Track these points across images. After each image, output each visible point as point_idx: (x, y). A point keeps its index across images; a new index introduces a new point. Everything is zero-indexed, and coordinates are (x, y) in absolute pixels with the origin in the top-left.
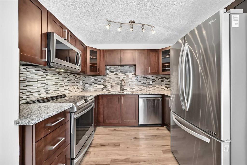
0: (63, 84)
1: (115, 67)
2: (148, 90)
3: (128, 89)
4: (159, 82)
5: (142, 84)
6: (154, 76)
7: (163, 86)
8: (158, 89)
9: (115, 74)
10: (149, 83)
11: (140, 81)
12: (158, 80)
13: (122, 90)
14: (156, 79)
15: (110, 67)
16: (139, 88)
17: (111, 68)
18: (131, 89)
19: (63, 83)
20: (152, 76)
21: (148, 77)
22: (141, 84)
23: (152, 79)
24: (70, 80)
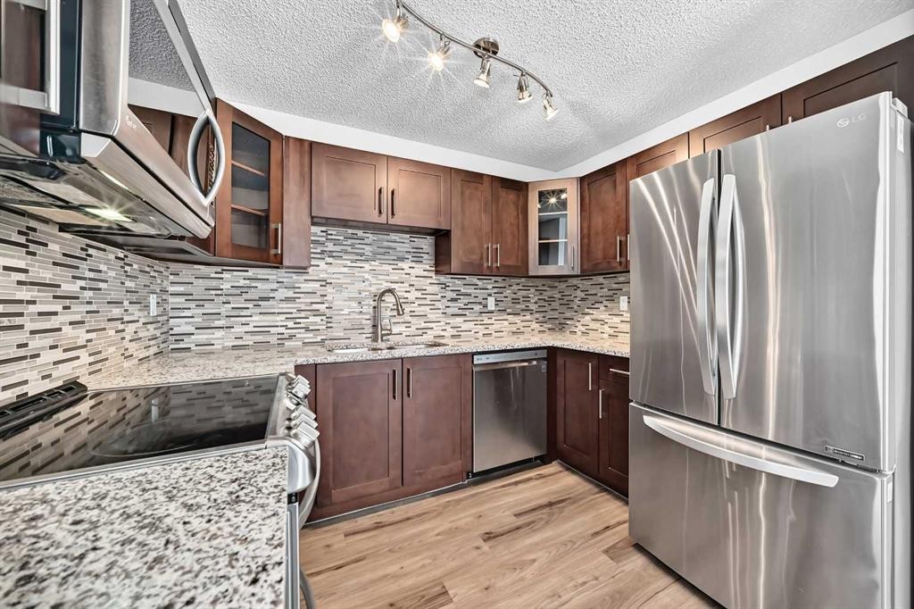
0: (55, 314)
1: (350, 231)
2: (481, 334)
3: (404, 334)
4: (515, 301)
5: (461, 312)
6: (499, 279)
7: (528, 317)
8: (515, 329)
9: (349, 263)
10: (486, 306)
11: (453, 300)
12: (515, 296)
13: (382, 335)
14: (508, 292)
15: (324, 229)
16: (448, 327)
17: (329, 237)
18: (420, 332)
19: (58, 308)
20: (494, 279)
21: (479, 283)
22: (456, 311)
23: (496, 290)
24: (102, 285)
